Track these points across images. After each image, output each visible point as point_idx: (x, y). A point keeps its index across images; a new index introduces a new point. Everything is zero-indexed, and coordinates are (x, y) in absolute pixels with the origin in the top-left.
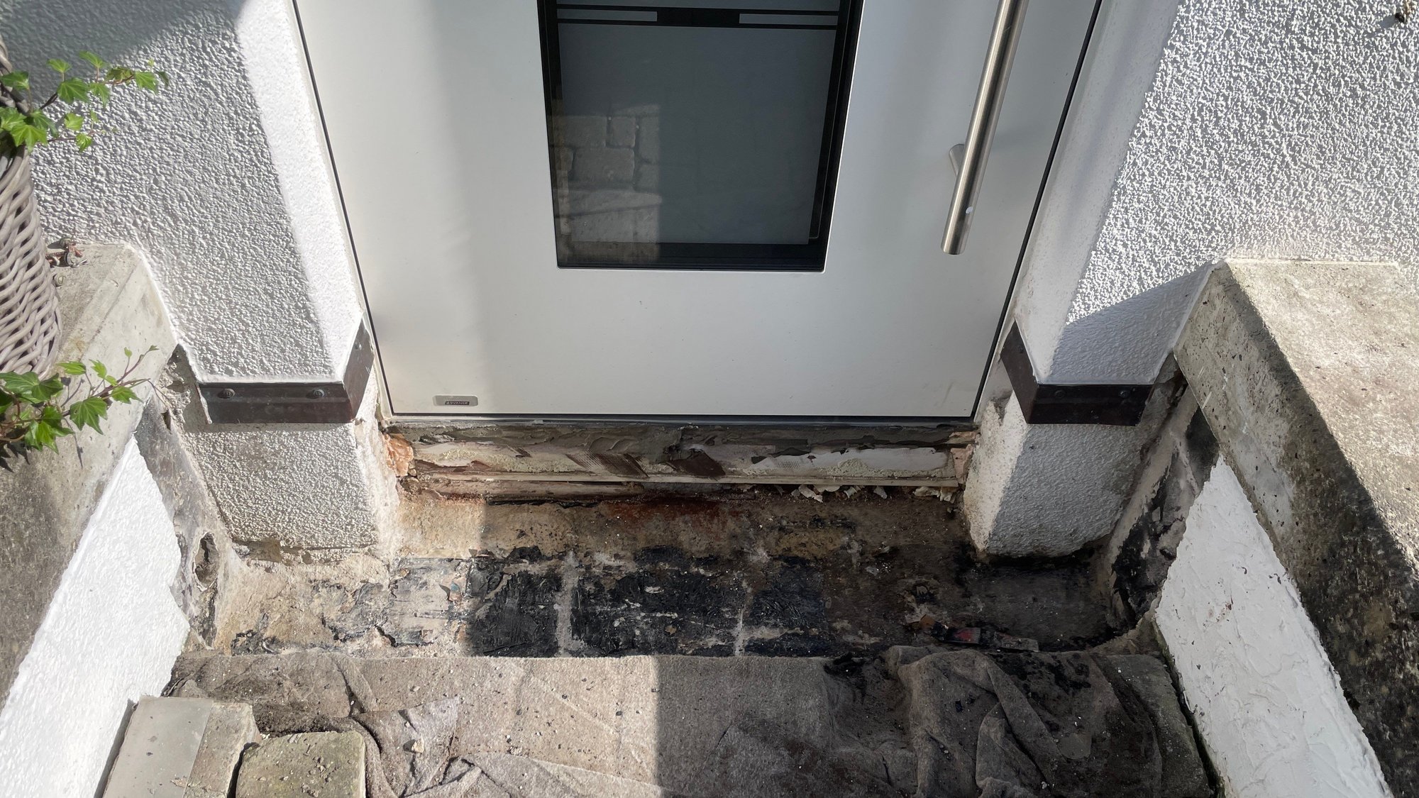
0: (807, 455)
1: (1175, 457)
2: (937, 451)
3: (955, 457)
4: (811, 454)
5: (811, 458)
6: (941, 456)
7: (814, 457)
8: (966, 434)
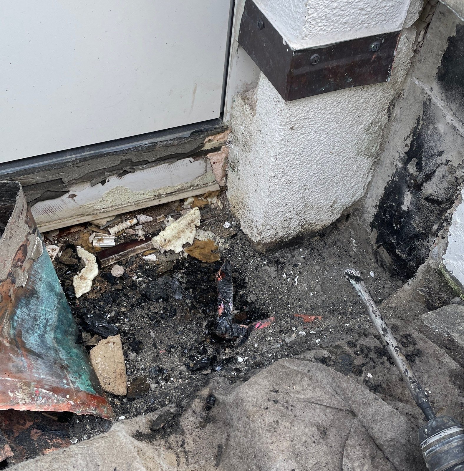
0: (67, 195)
1: (427, 105)
2: (195, 160)
3: (212, 161)
4: (71, 193)
5: (73, 196)
6: (200, 163)
7: (75, 196)
8: (219, 136)
